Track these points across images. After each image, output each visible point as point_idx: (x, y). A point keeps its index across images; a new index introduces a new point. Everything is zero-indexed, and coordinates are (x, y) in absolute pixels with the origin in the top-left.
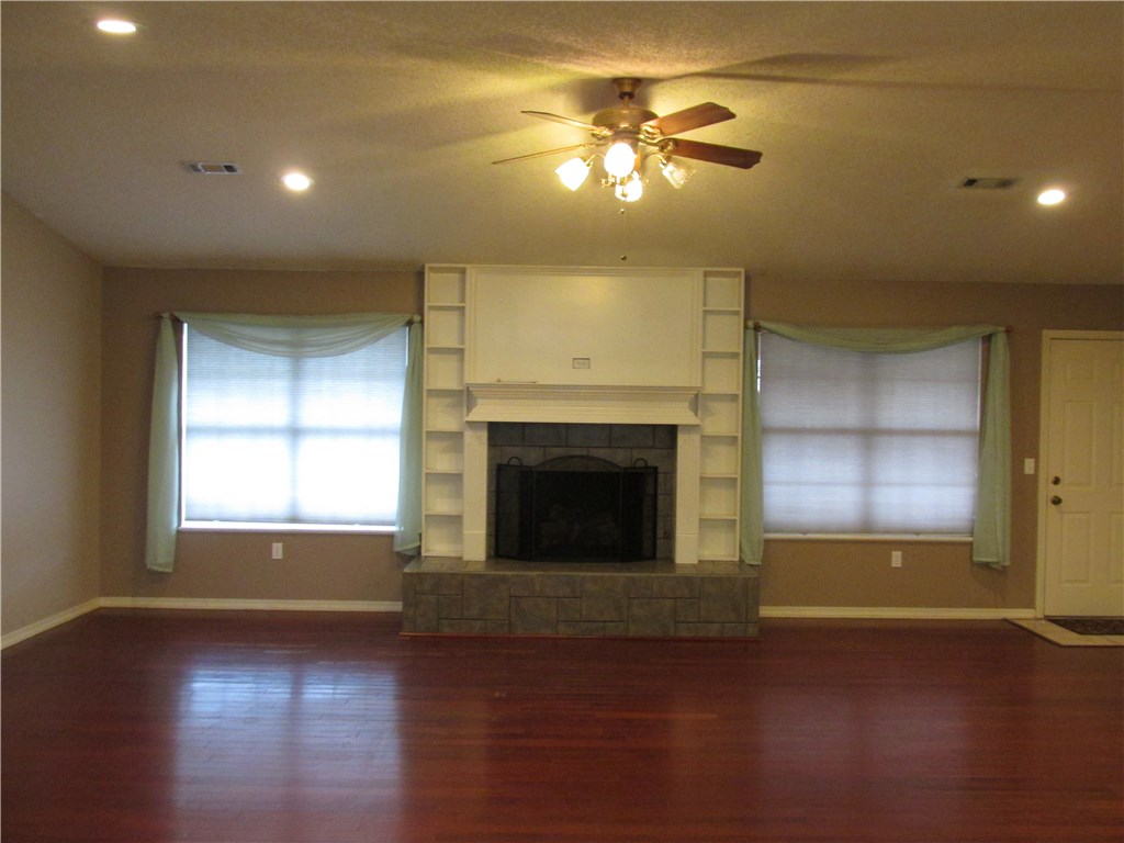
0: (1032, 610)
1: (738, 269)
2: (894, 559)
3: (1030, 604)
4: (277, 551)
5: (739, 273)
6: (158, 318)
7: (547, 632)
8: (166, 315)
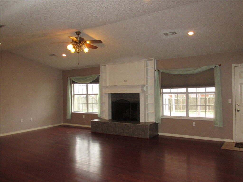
0: (232, 140)
1: (152, 59)
2: (193, 124)
3: (232, 138)
4: (84, 117)
5: (153, 59)
6: (67, 78)
7: (112, 133)
8: (68, 78)
